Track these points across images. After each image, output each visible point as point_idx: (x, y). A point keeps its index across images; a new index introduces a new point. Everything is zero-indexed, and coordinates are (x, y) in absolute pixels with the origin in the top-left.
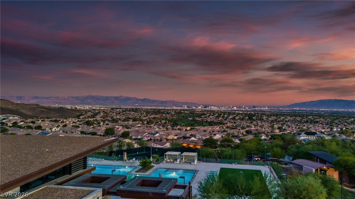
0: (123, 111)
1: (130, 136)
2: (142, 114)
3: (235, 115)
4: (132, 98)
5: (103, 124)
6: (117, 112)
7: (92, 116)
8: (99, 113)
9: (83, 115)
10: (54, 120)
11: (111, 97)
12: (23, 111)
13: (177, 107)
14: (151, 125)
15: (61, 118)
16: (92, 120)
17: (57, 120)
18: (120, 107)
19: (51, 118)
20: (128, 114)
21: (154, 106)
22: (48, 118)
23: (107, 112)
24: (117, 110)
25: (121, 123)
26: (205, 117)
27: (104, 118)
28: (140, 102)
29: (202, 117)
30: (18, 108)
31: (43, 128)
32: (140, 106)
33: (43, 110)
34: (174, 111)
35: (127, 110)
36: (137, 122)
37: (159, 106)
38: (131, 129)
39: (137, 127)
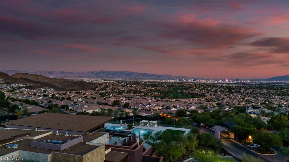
0: (127, 84)
1: (130, 106)
2: (141, 87)
3: (217, 88)
4: (134, 73)
5: (112, 95)
6: (122, 85)
7: (104, 88)
8: (109, 86)
9: (98, 87)
10: (78, 92)
11: (118, 72)
12: (56, 84)
13: (171, 80)
14: (146, 97)
15: (82, 90)
16: (104, 92)
17: (80, 92)
18: (125, 80)
19: (75, 90)
20: (131, 86)
21: (152, 79)
22: (73, 90)
23: (115, 84)
24: (123, 83)
25: (124, 95)
26: (191, 90)
27: (113, 90)
28: (141, 76)
29: (189, 90)
30: (51, 82)
31: (72, 99)
32: (141, 79)
33: (69, 83)
34: (167, 84)
35: (130, 84)
36: (137, 94)
37: (156, 79)
38: (131, 100)
39: (136, 98)
